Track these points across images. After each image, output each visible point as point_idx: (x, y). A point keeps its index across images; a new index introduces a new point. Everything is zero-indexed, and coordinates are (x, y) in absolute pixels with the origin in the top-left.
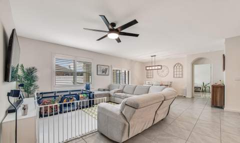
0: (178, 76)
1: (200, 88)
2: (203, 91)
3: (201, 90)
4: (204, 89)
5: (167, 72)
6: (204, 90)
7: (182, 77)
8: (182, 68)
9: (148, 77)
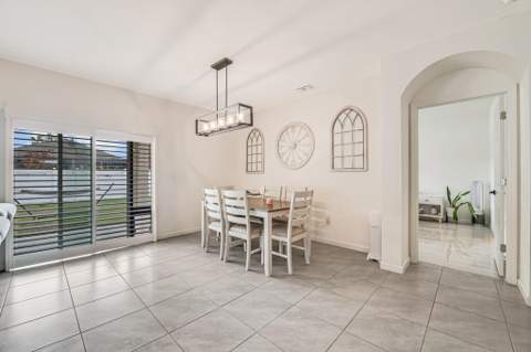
0: (348, 164)
1: (438, 208)
2: (446, 220)
3: (441, 216)
4: (451, 212)
5: (308, 150)
6: (451, 215)
7: (365, 169)
8: (365, 129)
9: (249, 169)
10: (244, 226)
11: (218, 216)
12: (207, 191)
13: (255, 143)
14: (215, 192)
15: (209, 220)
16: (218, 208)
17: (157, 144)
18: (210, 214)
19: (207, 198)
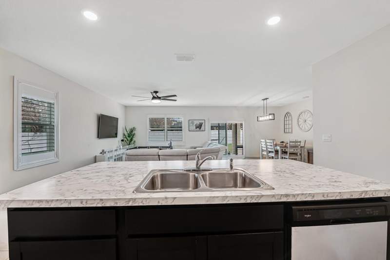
9: (286, 131)
10: (273, 152)
11: (265, 149)
12: (262, 140)
13: (288, 119)
14: (264, 141)
15: (263, 151)
16: (265, 146)
17: (245, 123)
18: (263, 148)
19: (262, 143)
